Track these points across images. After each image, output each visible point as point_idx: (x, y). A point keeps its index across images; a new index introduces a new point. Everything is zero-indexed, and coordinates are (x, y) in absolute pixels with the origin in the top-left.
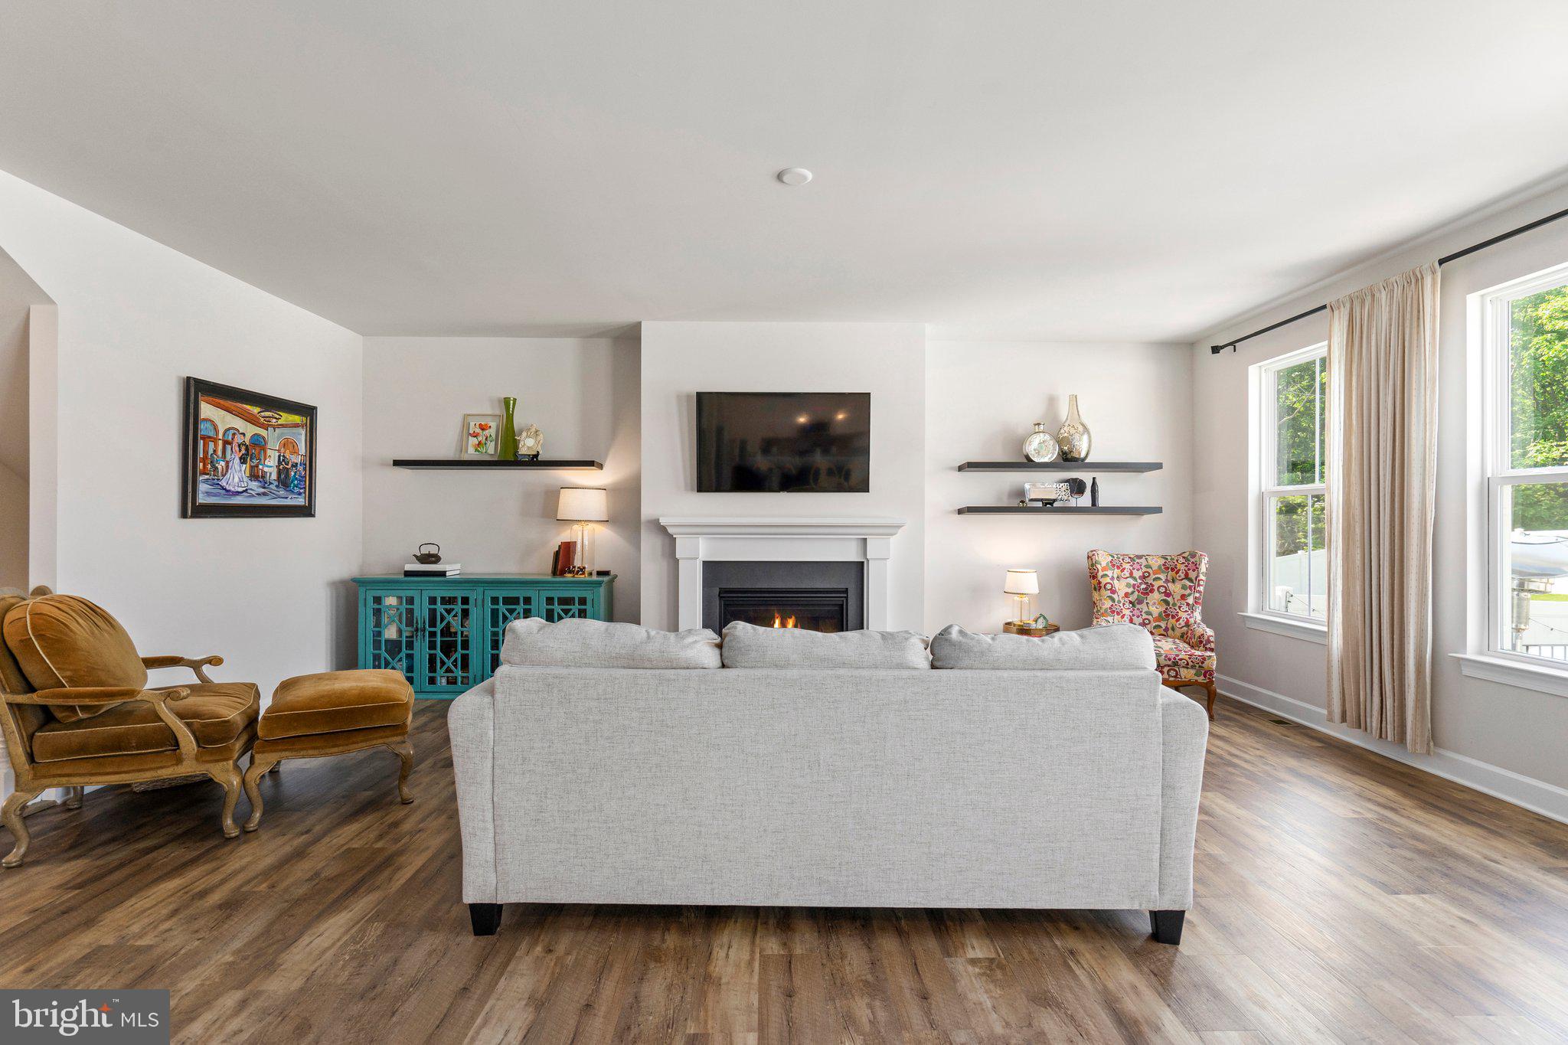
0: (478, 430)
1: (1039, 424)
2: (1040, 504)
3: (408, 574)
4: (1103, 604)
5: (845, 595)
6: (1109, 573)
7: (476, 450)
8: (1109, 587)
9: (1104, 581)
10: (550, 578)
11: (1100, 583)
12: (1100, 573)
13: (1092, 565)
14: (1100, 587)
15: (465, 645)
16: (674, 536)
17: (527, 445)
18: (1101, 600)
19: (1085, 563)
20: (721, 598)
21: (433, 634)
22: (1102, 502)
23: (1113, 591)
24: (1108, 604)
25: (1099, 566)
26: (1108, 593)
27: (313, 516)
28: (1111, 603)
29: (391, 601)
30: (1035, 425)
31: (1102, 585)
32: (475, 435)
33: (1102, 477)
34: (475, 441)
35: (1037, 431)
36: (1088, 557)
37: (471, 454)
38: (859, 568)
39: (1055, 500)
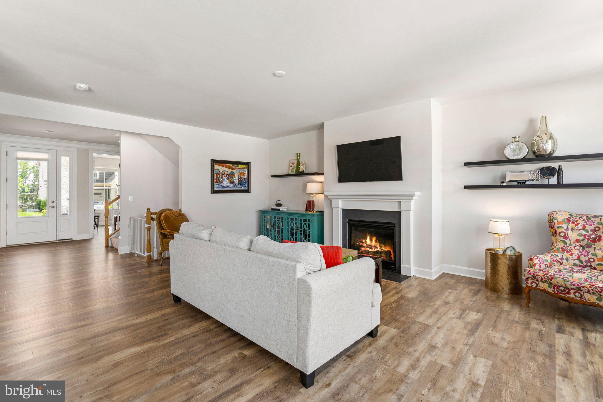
0: (292, 165)
1: (515, 137)
2: (515, 183)
3: (272, 209)
4: (557, 245)
5: (394, 226)
6: (565, 226)
7: (291, 171)
8: (563, 234)
9: (559, 230)
10: (305, 213)
11: (556, 231)
12: (557, 226)
13: (550, 220)
14: (556, 234)
15: (282, 233)
16: (331, 199)
17: (302, 168)
18: (556, 242)
19: (546, 219)
20: (348, 223)
21: (275, 228)
22: (566, 180)
23: (565, 237)
24: (560, 245)
25: (555, 221)
26: (562, 239)
27: (250, 192)
28: (563, 245)
29: (268, 217)
30: (513, 138)
31: (558, 233)
32: (291, 166)
33: (565, 166)
34: (291, 168)
35: (514, 141)
36: (549, 215)
37: (291, 173)
38: (399, 214)
39: (526, 181)
